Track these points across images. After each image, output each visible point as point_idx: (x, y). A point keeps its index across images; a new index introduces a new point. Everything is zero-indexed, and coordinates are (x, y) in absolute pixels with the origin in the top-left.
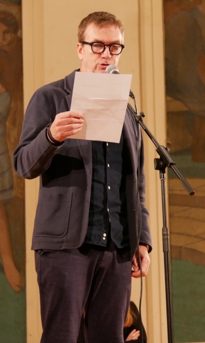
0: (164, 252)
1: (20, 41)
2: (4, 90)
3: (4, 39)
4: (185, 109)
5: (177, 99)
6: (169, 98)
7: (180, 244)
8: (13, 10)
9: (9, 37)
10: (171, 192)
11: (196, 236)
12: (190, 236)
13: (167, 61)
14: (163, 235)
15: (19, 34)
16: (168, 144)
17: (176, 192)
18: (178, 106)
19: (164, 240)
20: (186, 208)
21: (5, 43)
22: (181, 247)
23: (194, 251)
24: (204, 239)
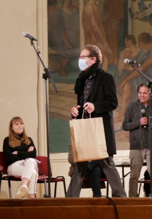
4: (56, 53)
5: (53, 49)
6: (50, 48)
7: (53, 111)
10: (50, 89)
11: (60, 108)
12: (57, 108)
14: (46, 107)
16: (49, 68)
18: (54, 52)
19: (46, 109)
20: (56, 96)
22: (54, 113)
23: (59, 114)
24: (64, 109)
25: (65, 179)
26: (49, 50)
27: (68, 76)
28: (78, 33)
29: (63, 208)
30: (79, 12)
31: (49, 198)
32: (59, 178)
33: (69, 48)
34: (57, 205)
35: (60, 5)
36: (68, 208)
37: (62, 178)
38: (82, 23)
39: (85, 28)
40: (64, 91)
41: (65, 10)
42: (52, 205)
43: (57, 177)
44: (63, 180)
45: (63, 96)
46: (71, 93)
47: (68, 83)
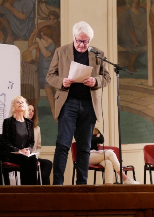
0: (118, 106)
1: (59, 22)
2: (53, 42)
3: (53, 22)
4: (125, 50)
6: (119, 46)
7: (122, 105)
8: (57, 10)
9: (55, 21)
11: (129, 102)
12: (126, 101)
13: (118, 31)
14: (118, 99)
15: (59, 20)
17: (121, 84)
18: (123, 49)
19: (118, 101)
20: (125, 90)
21: (53, 23)
22: (123, 106)
23: (128, 108)
24: (132, 103)
25: (134, 168)
26: (118, 48)
27: (136, 71)
28: (145, 31)
29: (134, 194)
30: (146, 12)
31: (121, 185)
32: (128, 167)
33: (137, 46)
34: (128, 192)
35: (128, 6)
36: (139, 195)
37: (131, 167)
38: (149, 22)
39: (151, 27)
40: (132, 86)
41: (134, 10)
42: (124, 192)
43: (127, 166)
44: (133, 169)
45: (132, 90)
46: (139, 87)
47: (136, 78)
